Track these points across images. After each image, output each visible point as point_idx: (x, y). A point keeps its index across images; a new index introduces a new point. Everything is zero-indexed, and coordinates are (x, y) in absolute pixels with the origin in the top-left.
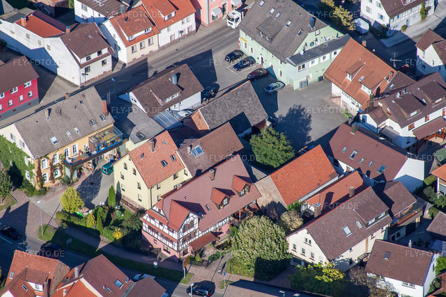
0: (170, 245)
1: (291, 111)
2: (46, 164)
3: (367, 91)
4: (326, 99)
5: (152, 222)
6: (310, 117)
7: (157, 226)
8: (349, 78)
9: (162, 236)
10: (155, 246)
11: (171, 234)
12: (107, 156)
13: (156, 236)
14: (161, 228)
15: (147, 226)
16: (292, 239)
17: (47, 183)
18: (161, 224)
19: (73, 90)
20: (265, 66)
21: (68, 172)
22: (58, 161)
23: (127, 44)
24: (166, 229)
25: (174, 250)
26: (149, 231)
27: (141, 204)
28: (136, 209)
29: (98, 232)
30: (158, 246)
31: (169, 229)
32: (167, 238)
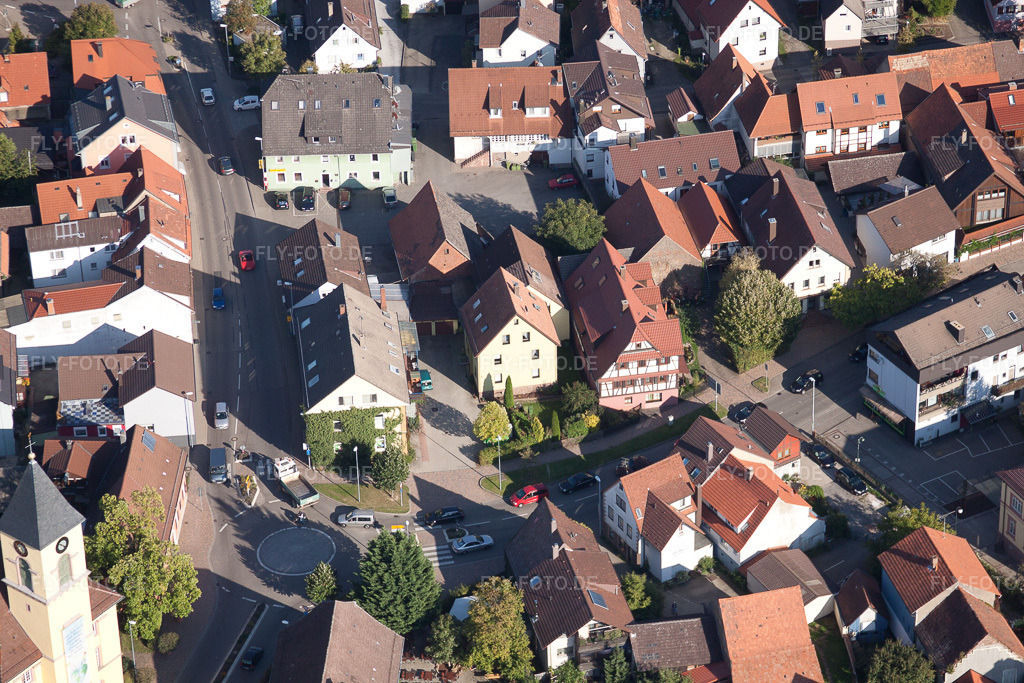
3: (541, 114)
6: (482, 196)
8: (494, 116)
10: (627, 407)
11: (663, 368)
16: (786, 281)
18: (642, 364)
20: (337, 185)
23: (188, 253)
24: (652, 368)
25: (670, 389)
26: (616, 390)
27: (539, 382)
28: (530, 395)
29: (555, 439)
30: (635, 404)
31: (658, 363)
32: (653, 380)
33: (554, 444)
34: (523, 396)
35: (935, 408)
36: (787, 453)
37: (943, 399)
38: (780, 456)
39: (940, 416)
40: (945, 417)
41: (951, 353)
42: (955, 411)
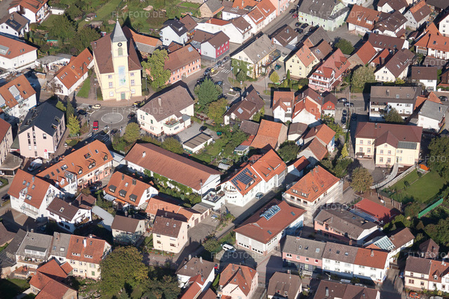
0: (325, 86)
1: (336, 39)
2: (257, 66)
3: (370, 23)
4: (347, 32)
7: (318, 79)
8: (359, 20)
9: (320, 83)
12: (274, 64)
13: (316, 84)
14: (320, 79)
15: (311, 81)
16: (376, 74)
17: (257, 76)
19: (239, 46)
20: (314, 25)
21: (263, 70)
22: (260, 65)
23: (257, 24)
25: (327, 88)
26: (313, 83)
27: (301, 76)
28: (298, 79)
30: (317, 89)
31: (324, 79)
35: (377, 112)
40: (380, 116)
41: (383, 97)
42: (383, 116)
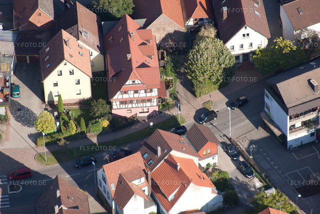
0: (148, 104)
5: (126, 96)
7: (131, 96)
9: (138, 102)
10: (128, 115)
11: (149, 95)
13: (130, 106)
14: (136, 95)
15: (118, 103)
18: (136, 92)
24: (142, 94)
25: (154, 106)
26: (121, 106)
27: (81, 97)
28: (75, 104)
29: (83, 133)
30: (133, 113)
31: (146, 92)
32: (143, 101)
33: (82, 136)
34: (71, 104)
35: (300, 129)
36: (209, 151)
37: (305, 124)
38: (205, 153)
39: (304, 133)
40: (307, 134)
41: (309, 98)
42: (313, 130)
